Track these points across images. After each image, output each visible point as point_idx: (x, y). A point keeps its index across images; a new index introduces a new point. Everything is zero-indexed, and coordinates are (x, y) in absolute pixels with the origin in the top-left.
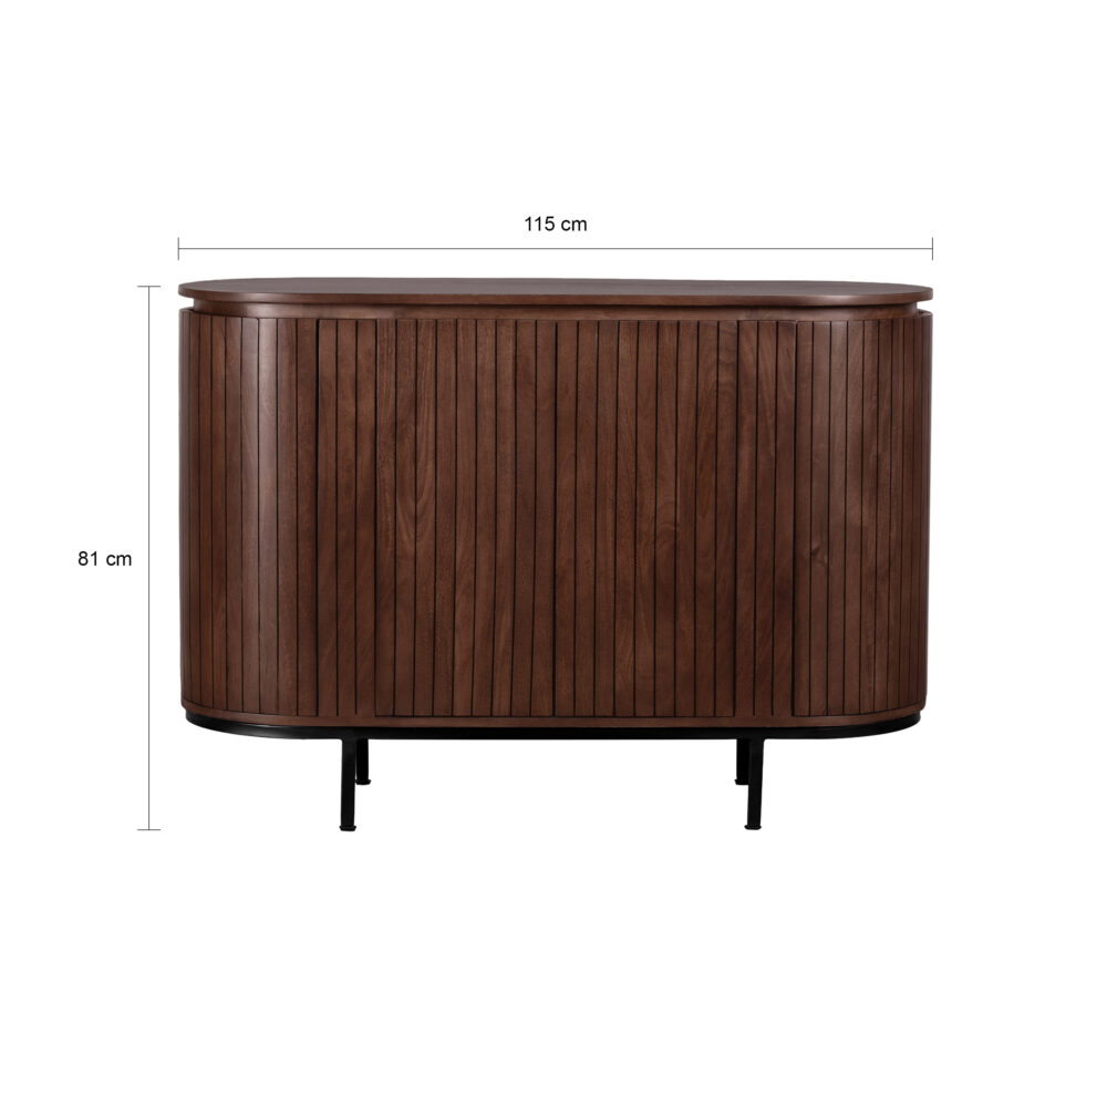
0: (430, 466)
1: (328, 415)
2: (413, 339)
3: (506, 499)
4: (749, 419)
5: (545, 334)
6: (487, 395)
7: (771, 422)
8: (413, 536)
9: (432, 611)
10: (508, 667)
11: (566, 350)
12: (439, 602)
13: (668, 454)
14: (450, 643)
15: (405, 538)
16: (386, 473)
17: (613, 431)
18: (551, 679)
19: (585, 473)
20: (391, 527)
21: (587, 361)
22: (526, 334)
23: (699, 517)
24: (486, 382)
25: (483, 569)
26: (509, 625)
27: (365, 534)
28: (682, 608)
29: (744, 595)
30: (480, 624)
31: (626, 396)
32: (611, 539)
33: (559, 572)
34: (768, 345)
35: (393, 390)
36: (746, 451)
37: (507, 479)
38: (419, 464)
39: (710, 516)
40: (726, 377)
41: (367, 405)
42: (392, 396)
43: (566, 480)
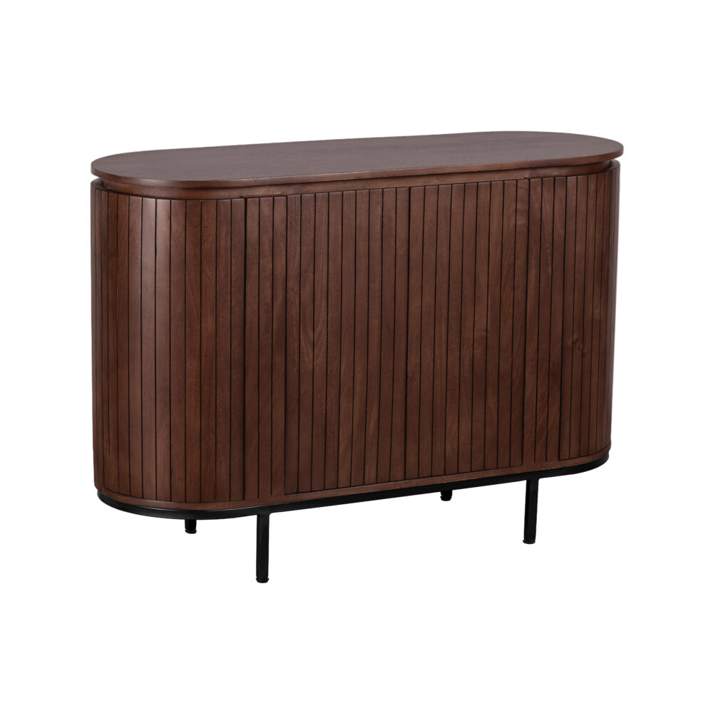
0: (324, 303)
1: (253, 272)
2: (313, 209)
3: (375, 324)
4: (534, 250)
5: (403, 197)
6: (362, 247)
7: (549, 251)
8: (311, 357)
9: (324, 412)
10: (375, 448)
11: (416, 208)
12: (329, 405)
13: (483, 280)
14: (336, 434)
15: (306, 359)
16: (294, 312)
17: (447, 267)
18: (403, 453)
19: (428, 299)
20: (297, 350)
21: (430, 215)
22: (389, 199)
23: (502, 324)
24: (362, 237)
25: (359, 377)
26: (376, 416)
27: (279, 359)
28: (490, 391)
29: (530, 379)
30: (356, 418)
31: (456, 240)
32: (444, 345)
33: (410, 374)
34: (548, 195)
35: (298, 248)
36: (533, 273)
37: (375, 307)
38: (316, 303)
39: (509, 322)
40: (522, 221)
41: (280, 262)
42: (298, 253)
43: (415, 305)
